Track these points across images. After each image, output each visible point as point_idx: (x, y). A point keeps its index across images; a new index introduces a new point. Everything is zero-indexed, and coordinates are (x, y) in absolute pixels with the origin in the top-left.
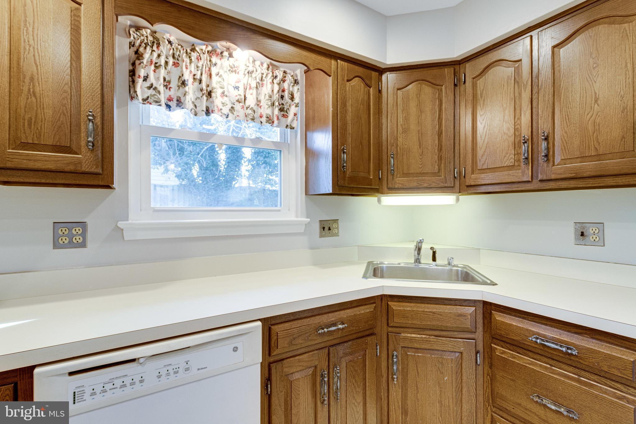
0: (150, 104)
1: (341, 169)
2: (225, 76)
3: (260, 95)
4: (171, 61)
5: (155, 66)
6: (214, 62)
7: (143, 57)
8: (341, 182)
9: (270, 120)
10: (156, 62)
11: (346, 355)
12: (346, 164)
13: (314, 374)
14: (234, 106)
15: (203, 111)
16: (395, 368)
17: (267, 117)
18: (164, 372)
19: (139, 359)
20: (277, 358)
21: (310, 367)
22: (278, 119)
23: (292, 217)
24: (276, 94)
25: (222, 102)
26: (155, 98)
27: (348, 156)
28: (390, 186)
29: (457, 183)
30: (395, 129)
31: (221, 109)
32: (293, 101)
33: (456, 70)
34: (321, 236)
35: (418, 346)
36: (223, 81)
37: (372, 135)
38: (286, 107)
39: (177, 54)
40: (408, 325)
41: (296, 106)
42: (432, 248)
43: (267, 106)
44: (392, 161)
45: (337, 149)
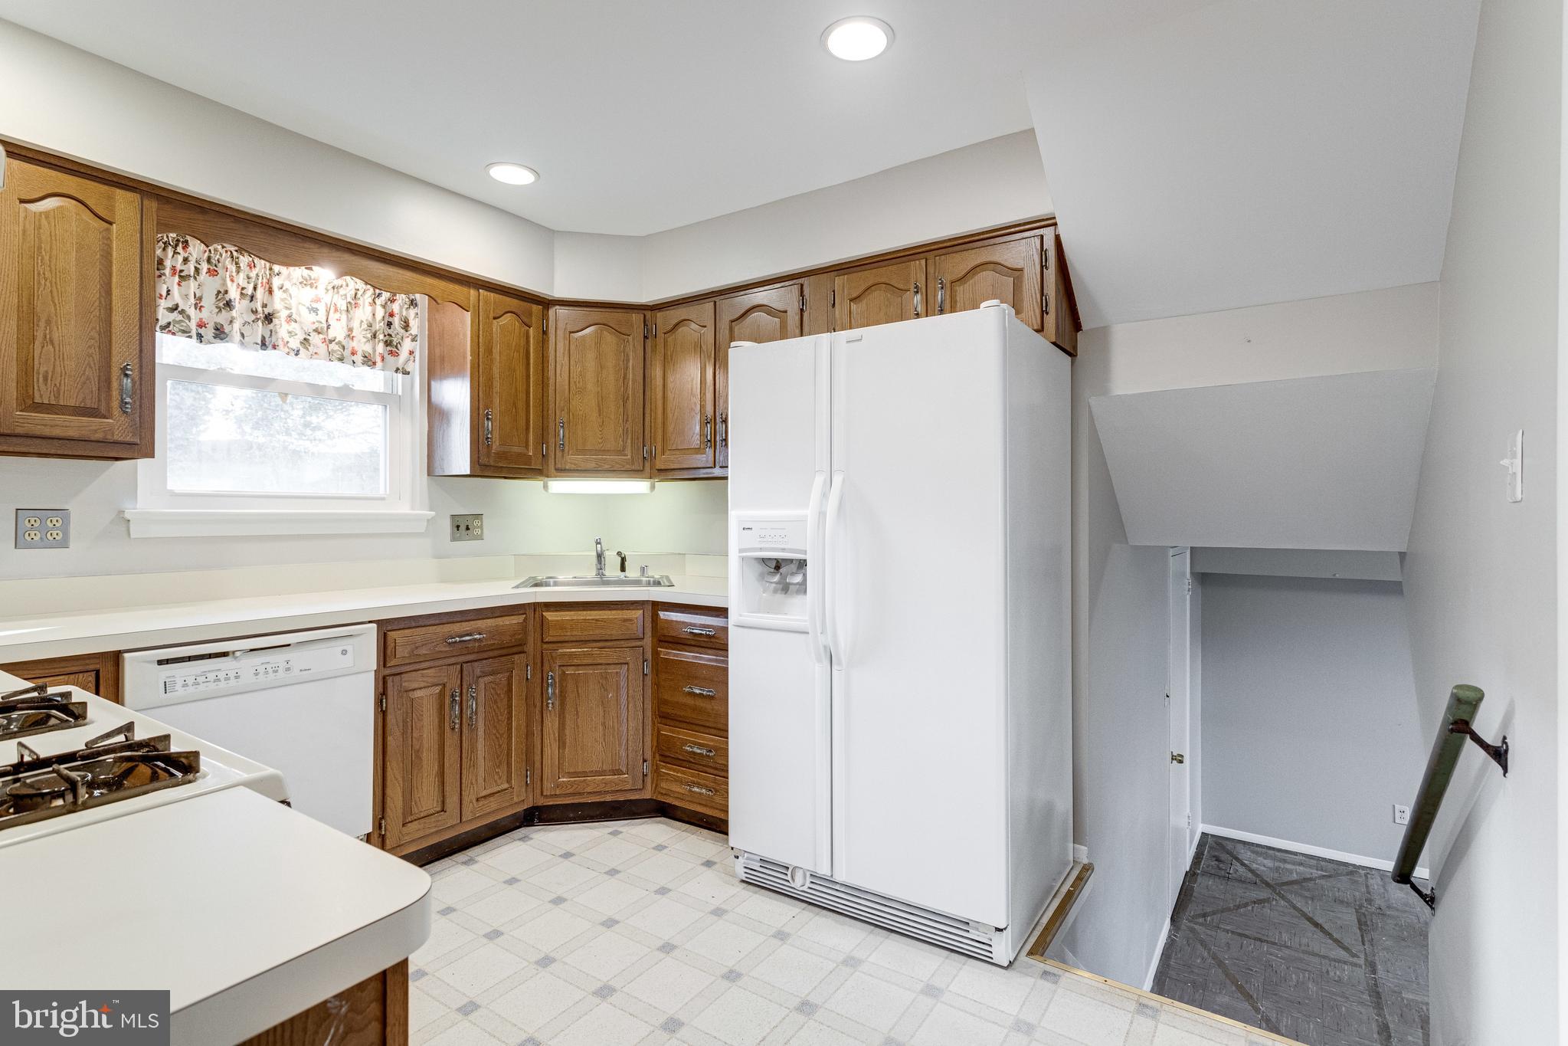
0: (174, 334)
1: (483, 441)
2: (293, 290)
3: (352, 321)
4: (204, 267)
5: (180, 276)
6: (276, 271)
7: (164, 266)
8: (484, 460)
9: (369, 361)
10: (182, 269)
11: (485, 674)
12: (491, 434)
13: (442, 694)
14: (308, 337)
15: (257, 344)
16: (550, 690)
17: (366, 357)
18: (261, 670)
19: (234, 652)
20: (394, 671)
21: (437, 685)
22: (383, 359)
23: (404, 509)
24: (380, 322)
25: (288, 330)
26: (182, 326)
27: (495, 424)
28: (559, 466)
29: (647, 465)
30: (567, 387)
31: (288, 342)
32: (407, 331)
33: (647, 317)
34: (453, 539)
35: (579, 662)
36: (289, 299)
37: (531, 394)
38: (395, 341)
39: (216, 259)
40: (567, 639)
41: (414, 340)
42: (619, 553)
43: (365, 340)
44: (561, 432)
45: (479, 414)
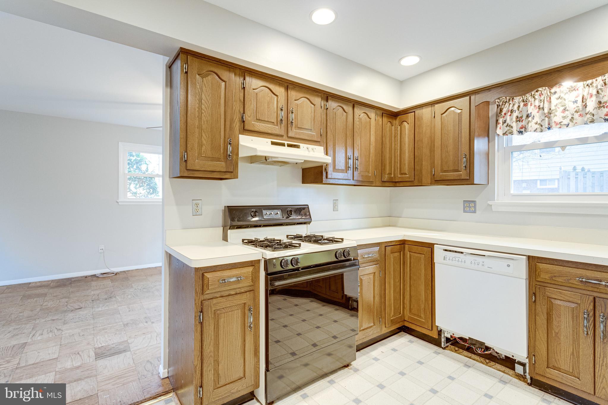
0: (507, 135)
4: (522, 104)
5: (511, 112)
7: (503, 111)
10: (512, 109)
14: (573, 116)
15: (546, 127)
18: (473, 262)
19: (465, 253)
26: (509, 131)
39: (525, 99)
